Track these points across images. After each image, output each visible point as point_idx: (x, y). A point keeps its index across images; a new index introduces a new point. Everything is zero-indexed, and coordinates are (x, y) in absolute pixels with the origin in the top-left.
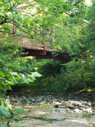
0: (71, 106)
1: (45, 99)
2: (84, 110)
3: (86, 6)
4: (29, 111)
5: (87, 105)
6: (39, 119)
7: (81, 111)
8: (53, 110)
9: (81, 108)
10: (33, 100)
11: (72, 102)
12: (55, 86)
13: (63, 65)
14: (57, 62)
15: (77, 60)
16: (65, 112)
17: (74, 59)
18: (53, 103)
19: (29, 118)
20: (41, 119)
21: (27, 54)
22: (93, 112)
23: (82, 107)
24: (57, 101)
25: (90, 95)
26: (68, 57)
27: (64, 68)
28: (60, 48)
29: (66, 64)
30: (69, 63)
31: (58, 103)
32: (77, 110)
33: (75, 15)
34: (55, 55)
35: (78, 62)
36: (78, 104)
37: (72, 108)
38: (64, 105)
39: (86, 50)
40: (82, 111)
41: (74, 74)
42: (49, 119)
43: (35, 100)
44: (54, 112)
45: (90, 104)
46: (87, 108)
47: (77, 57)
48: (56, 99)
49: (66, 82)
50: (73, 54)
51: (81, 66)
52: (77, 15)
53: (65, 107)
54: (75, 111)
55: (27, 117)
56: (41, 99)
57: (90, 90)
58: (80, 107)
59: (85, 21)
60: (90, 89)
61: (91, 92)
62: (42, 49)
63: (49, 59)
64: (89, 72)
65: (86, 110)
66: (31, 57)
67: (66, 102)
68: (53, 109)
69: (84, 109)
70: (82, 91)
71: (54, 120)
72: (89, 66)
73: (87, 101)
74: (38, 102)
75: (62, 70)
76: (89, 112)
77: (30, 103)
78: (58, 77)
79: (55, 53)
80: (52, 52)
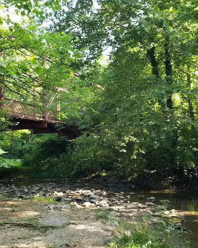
0: (80, 198)
1: (44, 189)
2: (97, 203)
3: (100, 66)
4: (14, 211)
5: (100, 195)
6: (25, 226)
7: (93, 204)
8: (51, 208)
9: (93, 201)
10: (26, 190)
11: (81, 191)
12: (58, 170)
13: (70, 141)
14: (62, 137)
15: (88, 135)
16: (70, 211)
17: (85, 134)
18: (54, 194)
19: (8, 225)
20: (28, 227)
21: (17, 124)
22: (110, 205)
23: (95, 199)
24: (60, 192)
25: (105, 180)
26: (77, 131)
27: (72, 146)
28: (65, 116)
29: (74, 140)
30: (78, 138)
31: (61, 194)
32: (87, 204)
33: (85, 77)
34: (60, 128)
35: (90, 137)
36: (89, 194)
37: (81, 200)
38: (70, 197)
39: (100, 123)
40: (95, 204)
41: (84, 153)
42: (41, 226)
43: (28, 190)
44: (52, 211)
45: (105, 193)
46: (101, 200)
47: (89, 130)
48: (59, 187)
49: (74, 164)
50: (83, 127)
51: (94, 142)
52: (88, 76)
53: (71, 200)
54: (85, 206)
55: (6, 223)
56: (37, 188)
57: (104, 174)
58: (92, 198)
59: (99, 86)
60: (105, 172)
61: (105, 176)
62: (41, 119)
63: (52, 134)
64: (104, 150)
65: (99, 203)
66: (27, 131)
67: (72, 192)
68: (52, 206)
69: (98, 201)
70: (94, 175)
71: (50, 227)
72: (103, 142)
73: (102, 189)
74: (33, 193)
75: (69, 148)
76: (104, 205)
77: (20, 195)
78: (63, 157)
79: (60, 125)
80: (55, 124)
